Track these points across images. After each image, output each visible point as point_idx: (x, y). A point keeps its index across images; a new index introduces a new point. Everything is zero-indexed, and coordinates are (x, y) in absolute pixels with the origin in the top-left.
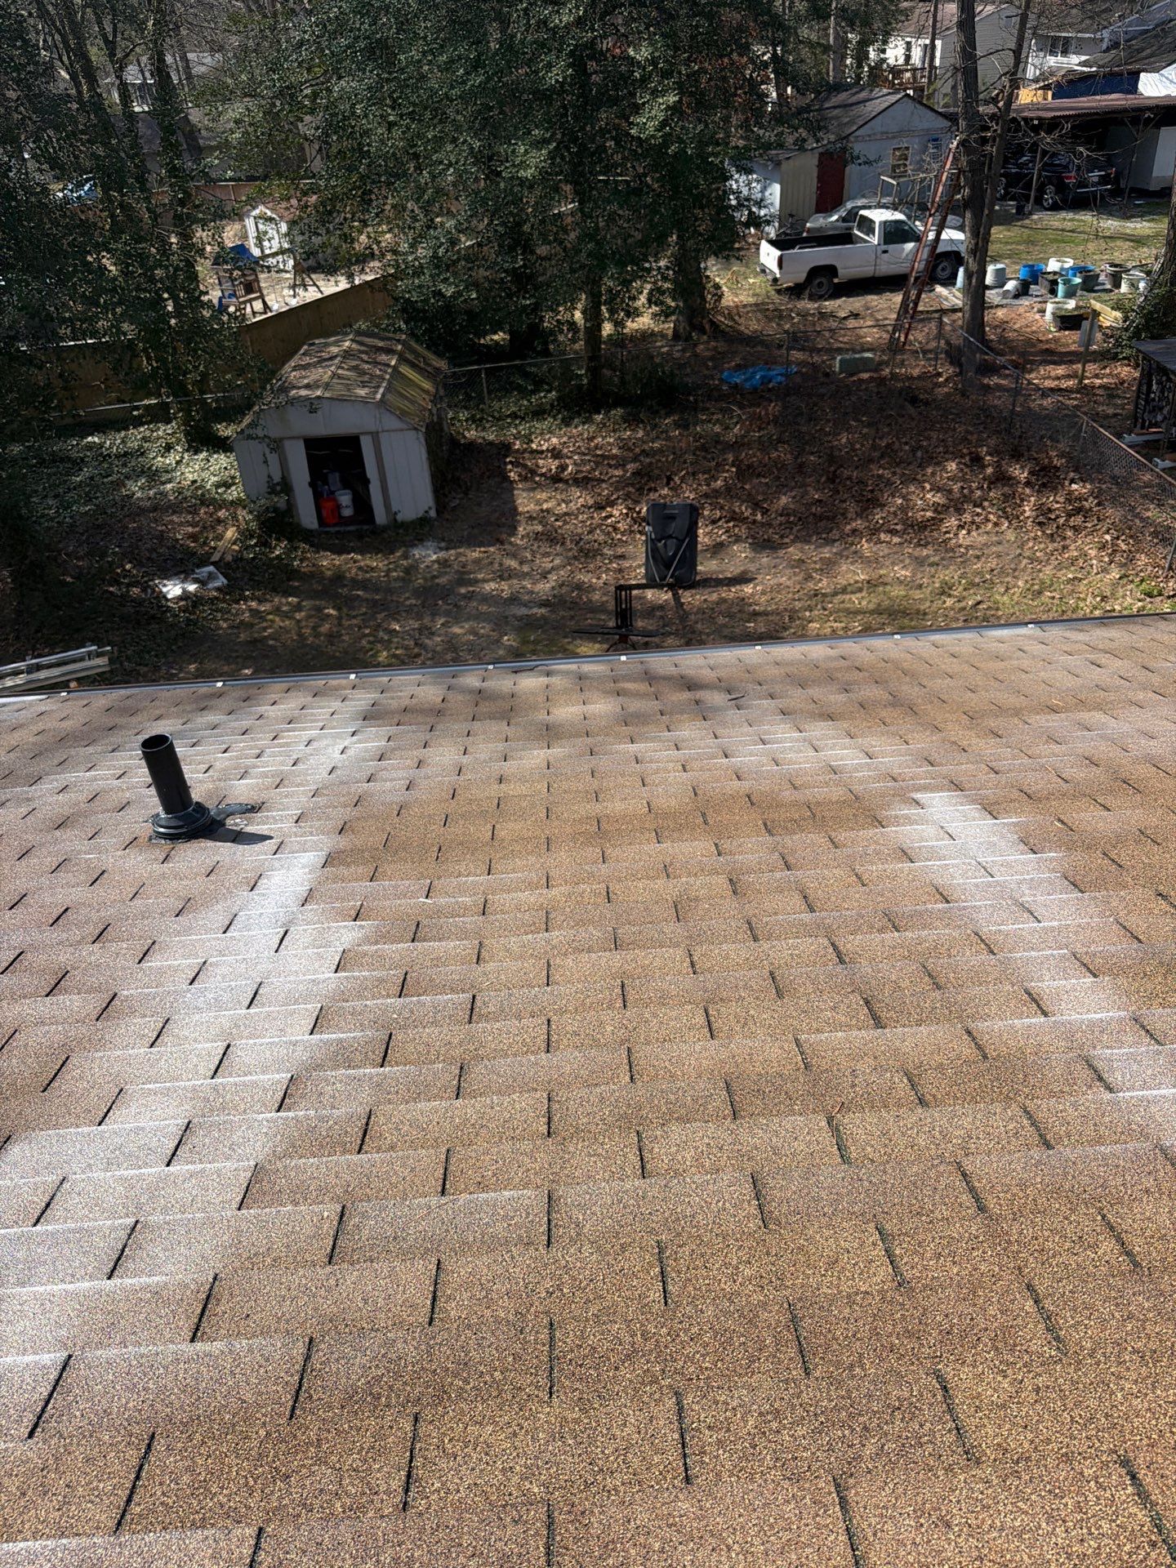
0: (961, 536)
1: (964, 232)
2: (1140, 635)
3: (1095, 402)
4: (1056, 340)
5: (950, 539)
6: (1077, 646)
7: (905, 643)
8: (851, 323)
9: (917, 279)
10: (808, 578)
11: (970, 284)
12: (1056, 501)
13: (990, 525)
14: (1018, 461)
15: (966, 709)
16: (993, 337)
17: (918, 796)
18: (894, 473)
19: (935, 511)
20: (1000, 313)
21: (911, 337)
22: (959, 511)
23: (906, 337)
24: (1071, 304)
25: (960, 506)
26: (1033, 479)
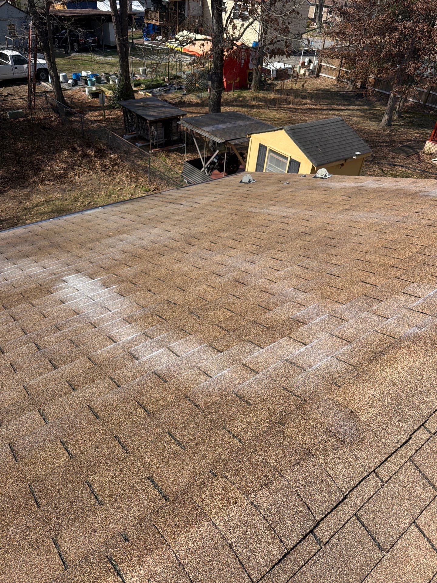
0: (76, 179)
1: (45, 60)
2: (136, 205)
3: (111, 124)
4: (92, 102)
5: (73, 180)
6: (116, 213)
7: (55, 222)
8: (10, 98)
9: (31, 79)
10: (20, 203)
11: (53, 81)
12: (107, 162)
13: (86, 173)
14: (89, 149)
15: (79, 242)
16: (69, 102)
17: (65, 278)
18: (44, 157)
19: (64, 170)
20: (69, 92)
21: (36, 103)
22: (73, 169)
23: (34, 103)
24: (94, 88)
25: (73, 167)
26: (97, 154)
